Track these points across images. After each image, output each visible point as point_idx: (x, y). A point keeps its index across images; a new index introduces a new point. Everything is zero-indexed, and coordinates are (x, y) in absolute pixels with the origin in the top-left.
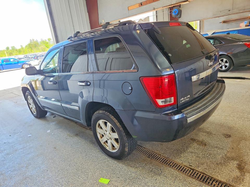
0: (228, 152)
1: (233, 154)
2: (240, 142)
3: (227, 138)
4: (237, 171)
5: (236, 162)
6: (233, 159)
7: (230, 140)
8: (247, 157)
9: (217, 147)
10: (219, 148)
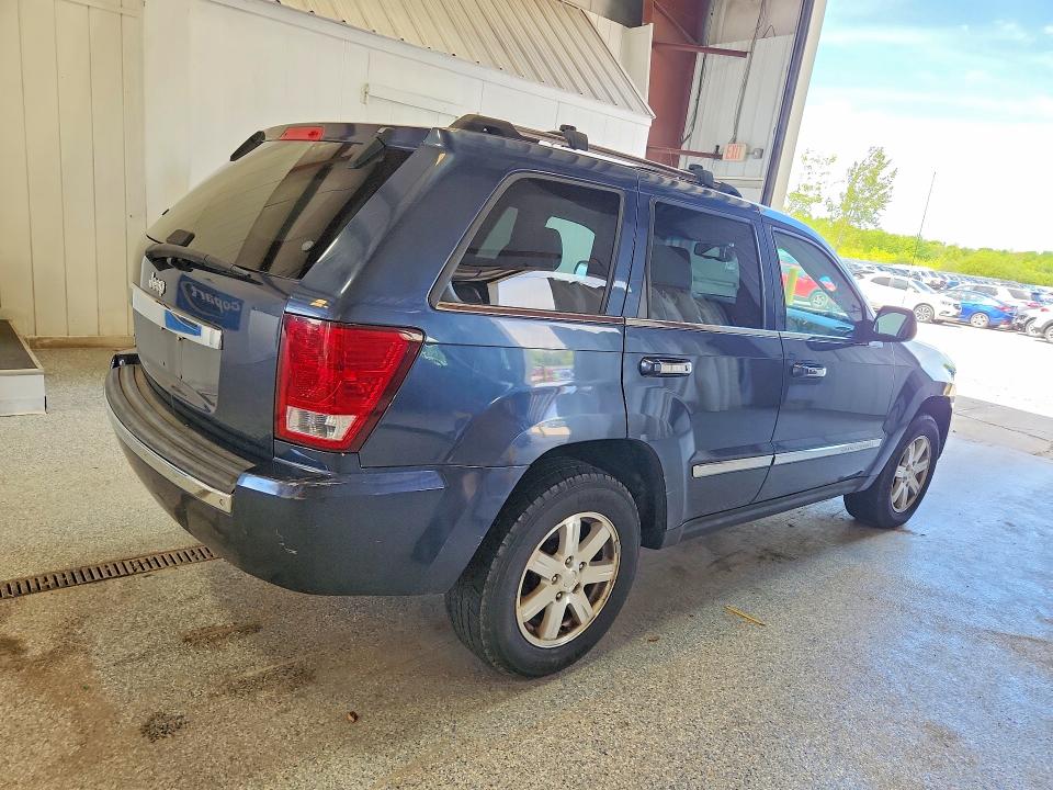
0: (90, 667)
1: (65, 670)
2: (82, 732)
3: (149, 714)
4: (14, 634)
5: (35, 651)
6: (52, 657)
7: (131, 718)
8: (8, 692)
9: (143, 657)
10: (130, 658)
